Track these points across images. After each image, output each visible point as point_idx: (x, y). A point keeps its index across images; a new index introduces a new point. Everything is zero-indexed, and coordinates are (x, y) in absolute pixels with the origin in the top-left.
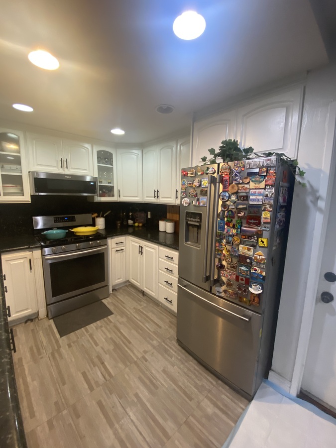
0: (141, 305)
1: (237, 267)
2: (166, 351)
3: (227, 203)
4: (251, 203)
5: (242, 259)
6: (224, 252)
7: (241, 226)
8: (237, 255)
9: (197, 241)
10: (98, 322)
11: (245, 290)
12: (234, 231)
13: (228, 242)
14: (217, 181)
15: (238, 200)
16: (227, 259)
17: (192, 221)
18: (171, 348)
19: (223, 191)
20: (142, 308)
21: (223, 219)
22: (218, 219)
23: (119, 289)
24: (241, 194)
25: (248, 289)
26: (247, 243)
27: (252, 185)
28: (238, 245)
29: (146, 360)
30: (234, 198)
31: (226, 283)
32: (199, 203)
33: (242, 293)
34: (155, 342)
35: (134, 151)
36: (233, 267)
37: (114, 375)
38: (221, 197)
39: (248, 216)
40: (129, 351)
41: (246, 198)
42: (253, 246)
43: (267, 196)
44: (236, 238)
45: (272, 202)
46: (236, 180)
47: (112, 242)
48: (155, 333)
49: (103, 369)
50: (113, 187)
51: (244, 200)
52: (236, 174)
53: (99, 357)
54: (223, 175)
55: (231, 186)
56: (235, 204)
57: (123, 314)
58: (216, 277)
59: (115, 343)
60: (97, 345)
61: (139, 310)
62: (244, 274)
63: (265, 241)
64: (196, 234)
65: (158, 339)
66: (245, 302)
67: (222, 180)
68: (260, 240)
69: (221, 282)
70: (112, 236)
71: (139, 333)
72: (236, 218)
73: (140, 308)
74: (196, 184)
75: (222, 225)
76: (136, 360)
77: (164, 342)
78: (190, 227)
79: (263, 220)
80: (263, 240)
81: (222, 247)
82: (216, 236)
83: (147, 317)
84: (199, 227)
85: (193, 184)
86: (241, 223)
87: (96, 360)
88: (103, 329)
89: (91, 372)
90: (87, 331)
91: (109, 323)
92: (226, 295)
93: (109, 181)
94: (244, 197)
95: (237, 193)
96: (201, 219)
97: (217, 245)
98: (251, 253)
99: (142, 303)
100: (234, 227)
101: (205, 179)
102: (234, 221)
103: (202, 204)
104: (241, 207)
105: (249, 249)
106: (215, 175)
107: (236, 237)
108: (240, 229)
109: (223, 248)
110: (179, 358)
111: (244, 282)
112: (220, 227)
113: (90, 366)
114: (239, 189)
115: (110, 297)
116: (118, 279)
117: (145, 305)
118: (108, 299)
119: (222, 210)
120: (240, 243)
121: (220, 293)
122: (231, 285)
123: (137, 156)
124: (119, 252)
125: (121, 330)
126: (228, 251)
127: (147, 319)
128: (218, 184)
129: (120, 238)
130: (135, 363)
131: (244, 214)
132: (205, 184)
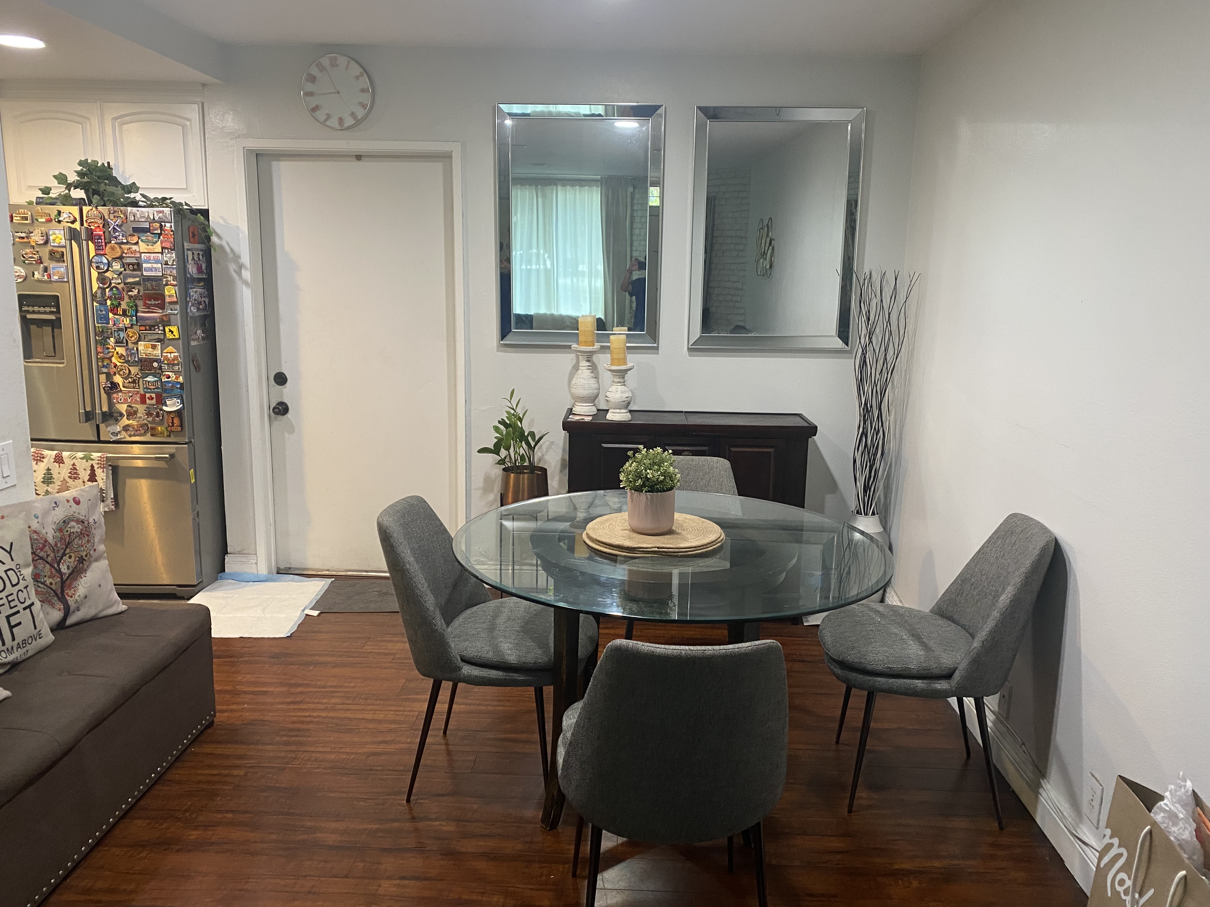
1: (141, 380)
3: (107, 274)
4: (145, 273)
5: (146, 365)
6: (114, 360)
7: (137, 311)
8: (137, 359)
9: (55, 352)
11: (158, 413)
12: (127, 321)
13: (118, 342)
14: (83, 237)
15: (125, 270)
16: (121, 370)
17: (39, 313)
19: (97, 255)
21: (103, 303)
22: (95, 304)
24: (129, 261)
25: (161, 410)
26: (150, 337)
27: (143, 247)
28: (136, 343)
30: (117, 266)
31: (125, 413)
32: (49, 276)
33: (154, 420)
36: (134, 382)
38: (94, 265)
39: (144, 294)
41: (138, 266)
42: (159, 340)
43: (166, 264)
44: (130, 332)
45: (175, 272)
46: (116, 238)
51: (134, 270)
52: (114, 228)
54: (92, 227)
55: (108, 246)
56: (121, 276)
58: (105, 409)
62: (152, 387)
63: (174, 329)
64: (49, 340)
66: (162, 433)
67: (91, 236)
68: (167, 329)
69: (115, 415)
72: (126, 299)
74: (37, 238)
75: (104, 312)
78: (33, 327)
79: (168, 300)
80: (172, 328)
81: (109, 352)
82: (96, 335)
84: (56, 324)
85: (28, 237)
86: (136, 306)
92: (129, 433)
94: (133, 264)
95: (121, 258)
96: (58, 306)
97: (99, 350)
98: (158, 352)
100: (124, 314)
101: (57, 232)
102: (124, 305)
103: (56, 277)
104: (130, 280)
105: (154, 347)
106: (77, 225)
107: (131, 330)
108: (136, 316)
109: (111, 354)
111: (154, 401)
112: (101, 318)
114: (123, 252)
119: (99, 288)
120: (139, 339)
121: (117, 434)
122: (135, 412)
126: (120, 357)
128: (84, 242)
131: (139, 292)
132: (57, 240)
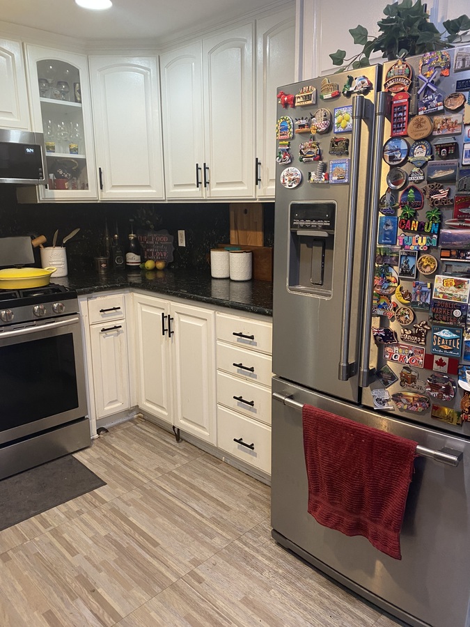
0: (174, 463)
1: (429, 334)
2: (246, 558)
3: (403, 168)
4: (465, 161)
5: (442, 311)
6: (393, 298)
7: (440, 227)
8: (428, 301)
9: (322, 280)
10: (70, 503)
11: (448, 388)
12: (422, 242)
13: (405, 273)
14: (378, 109)
15: (433, 158)
16: (403, 315)
17: (310, 228)
18: (258, 551)
19: (393, 138)
20: (177, 469)
21: (391, 213)
22: (381, 215)
23: (112, 428)
24: (441, 141)
25: (454, 384)
26: (455, 269)
28: (432, 277)
29: (200, 580)
30: (420, 153)
31: (399, 376)
32: (327, 178)
33: (440, 397)
34: (217, 541)
35: (136, 61)
36: (419, 334)
37: (123, 615)
38: (387, 155)
39: (458, 197)
40: (155, 563)
41: (455, 150)
44: (425, 259)
46: (426, 105)
47: (91, 308)
48: (215, 521)
49: (95, 605)
50: (83, 162)
51: (448, 156)
52: (427, 88)
53: (83, 579)
54: (393, 95)
55: (413, 121)
56: (425, 169)
57: (130, 482)
58: (373, 364)
59: (118, 546)
60: (73, 552)
61: (170, 473)
62: (446, 347)
64: (317, 262)
65: (224, 534)
66: (449, 419)
67: (390, 109)
69: (385, 375)
70: (90, 292)
71: (175, 522)
72: (427, 206)
73: (171, 468)
74: (319, 123)
75: (391, 228)
76: (174, 580)
77: (239, 539)
78: (303, 246)
81: (389, 287)
82: (375, 261)
83: (192, 487)
84: (327, 243)
85: (309, 125)
86: (440, 216)
87: (75, 586)
88: (85, 516)
89: (67, 611)
90: (45, 523)
91: (97, 503)
92: (400, 405)
93: (73, 146)
94: (447, 147)
95: (429, 139)
96: (332, 219)
97: (377, 282)
98: (465, 293)
99: (176, 457)
100: (421, 230)
101: (344, 110)
102: (422, 215)
103: (335, 178)
104: (438, 174)
105: (460, 285)
106: (371, 96)
107: (427, 256)
108: (438, 234)
109: (391, 289)
110: (280, 571)
111: (445, 369)
112: (386, 236)
113: (62, 599)
114: (434, 129)
115: (94, 446)
116: (111, 402)
117: (186, 461)
118: (88, 450)
119: (389, 190)
120: (437, 272)
121: (384, 402)
122: (413, 380)
123: (145, 75)
124: (109, 333)
125: (131, 519)
126: (404, 296)
127: (193, 491)
128: (379, 118)
129: (109, 297)
130: (174, 586)
131: (448, 195)
132: (343, 124)
